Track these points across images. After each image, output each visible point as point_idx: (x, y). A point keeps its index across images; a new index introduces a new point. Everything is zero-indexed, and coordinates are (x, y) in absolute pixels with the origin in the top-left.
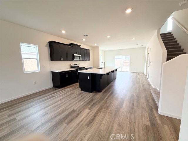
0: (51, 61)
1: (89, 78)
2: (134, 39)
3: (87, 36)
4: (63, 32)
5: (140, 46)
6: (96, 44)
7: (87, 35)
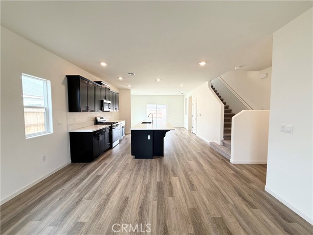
0: (69, 112)
1: (149, 137)
2: (182, 86)
3: (132, 76)
4: (103, 64)
5: (180, 94)
6: (129, 86)
7: (132, 74)
